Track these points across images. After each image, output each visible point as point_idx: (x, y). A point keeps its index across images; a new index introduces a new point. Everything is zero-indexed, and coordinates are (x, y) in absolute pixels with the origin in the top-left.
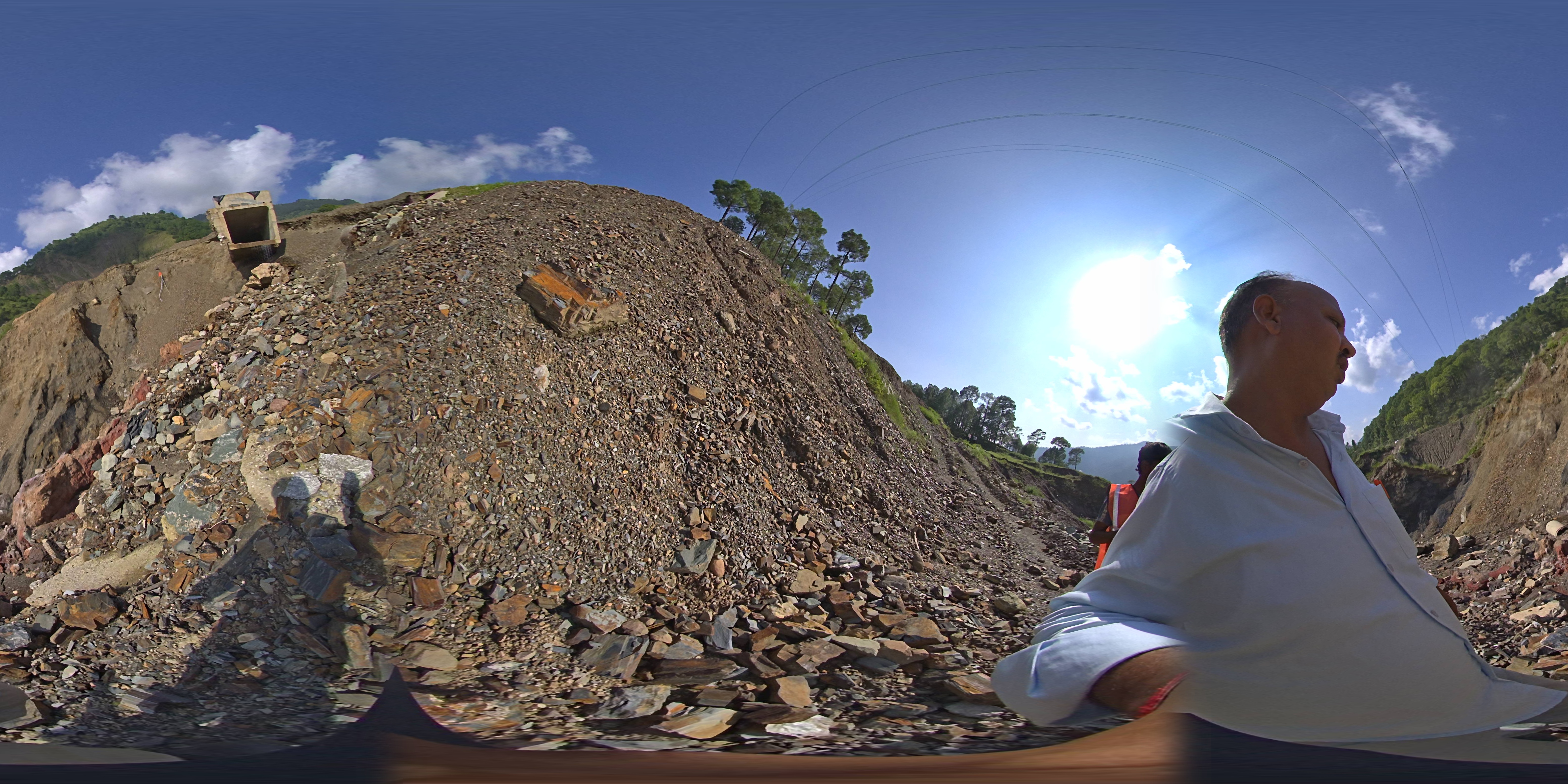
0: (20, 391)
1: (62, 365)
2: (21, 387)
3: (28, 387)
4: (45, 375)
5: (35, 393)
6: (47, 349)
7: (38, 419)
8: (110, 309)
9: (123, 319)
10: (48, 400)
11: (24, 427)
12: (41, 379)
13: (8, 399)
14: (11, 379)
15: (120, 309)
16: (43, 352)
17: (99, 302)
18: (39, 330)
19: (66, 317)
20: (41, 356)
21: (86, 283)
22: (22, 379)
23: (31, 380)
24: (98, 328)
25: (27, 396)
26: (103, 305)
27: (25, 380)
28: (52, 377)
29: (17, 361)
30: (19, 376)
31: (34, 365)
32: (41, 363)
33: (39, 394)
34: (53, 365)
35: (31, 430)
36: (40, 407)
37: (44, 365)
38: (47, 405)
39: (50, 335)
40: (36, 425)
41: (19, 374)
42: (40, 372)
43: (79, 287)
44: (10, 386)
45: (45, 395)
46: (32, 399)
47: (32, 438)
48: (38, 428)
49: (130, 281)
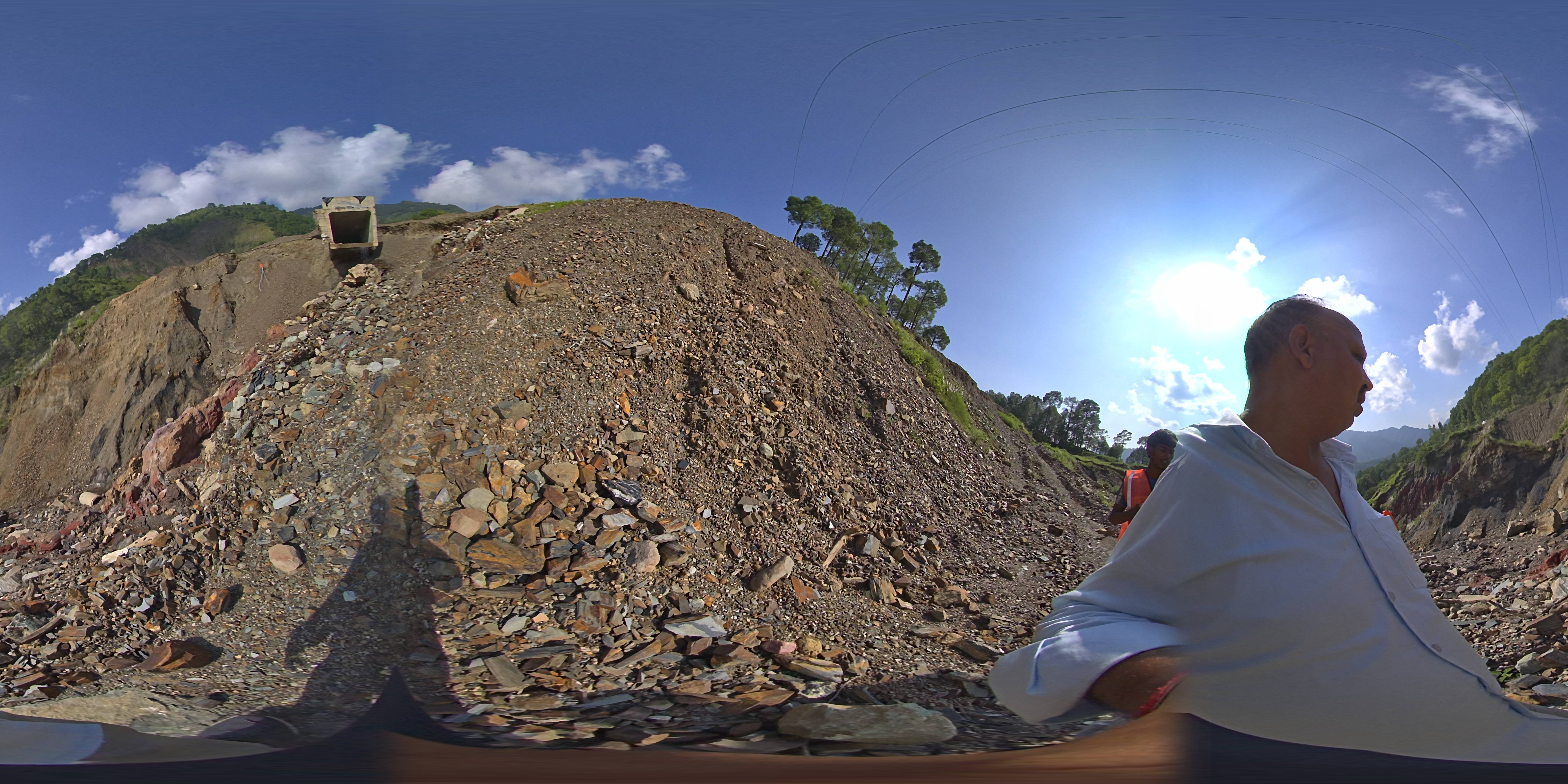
0: (116, 369)
1: (162, 345)
2: (118, 365)
3: (124, 365)
4: (142, 354)
5: (131, 371)
6: (145, 330)
7: (135, 395)
8: (210, 294)
9: (223, 305)
10: (146, 378)
11: (121, 403)
12: (138, 358)
13: (104, 377)
14: (107, 357)
15: (220, 296)
16: (141, 332)
17: (200, 288)
18: (138, 311)
19: (167, 299)
20: (139, 336)
21: (187, 269)
22: (119, 357)
23: (128, 358)
24: (197, 312)
25: (124, 374)
26: (203, 290)
27: (122, 359)
28: (150, 357)
29: (114, 340)
30: (115, 355)
31: (131, 345)
32: (139, 343)
33: (137, 372)
34: (151, 345)
35: (128, 406)
36: (137, 384)
37: (141, 344)
38: (144, 383)
39: (149, 316)
40: (134, 401)
41: (116, 353)
42: (137, 350)
43: (181, 272)
44: (106, 364)
45: (142, 373)
46: (128, 377)
47: (129, 413)
48: (135, 404)
49: (231, 270)
